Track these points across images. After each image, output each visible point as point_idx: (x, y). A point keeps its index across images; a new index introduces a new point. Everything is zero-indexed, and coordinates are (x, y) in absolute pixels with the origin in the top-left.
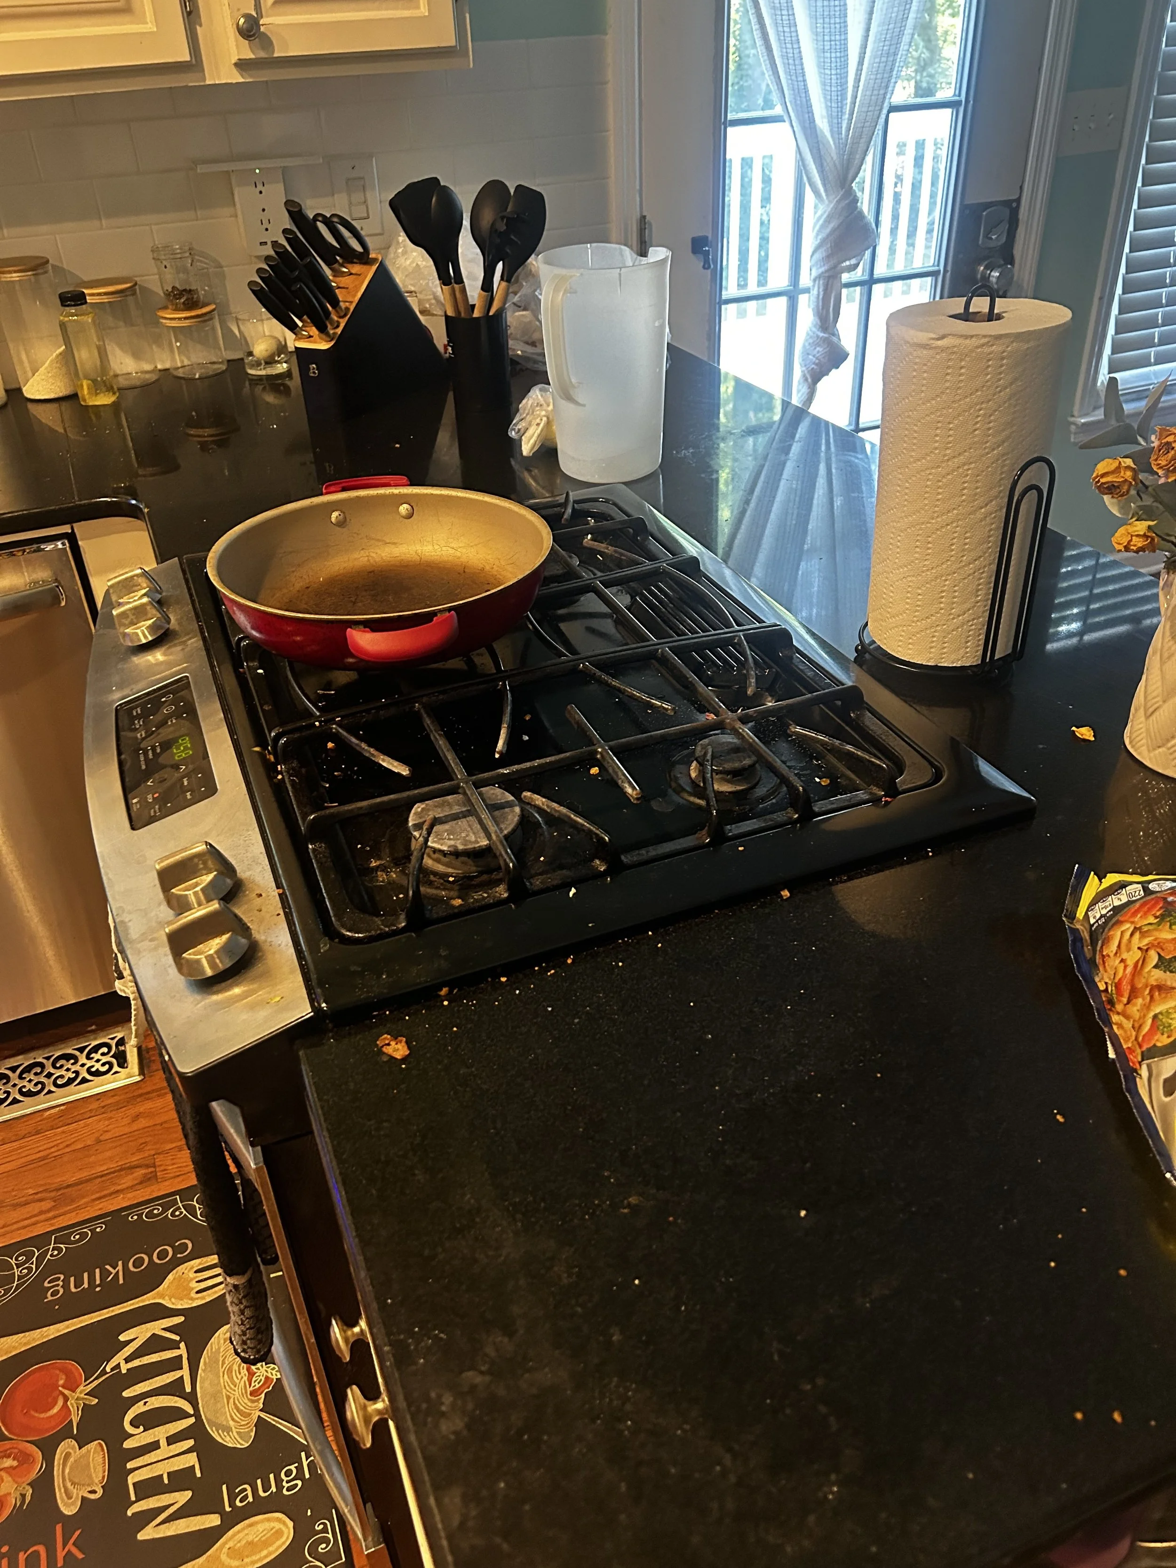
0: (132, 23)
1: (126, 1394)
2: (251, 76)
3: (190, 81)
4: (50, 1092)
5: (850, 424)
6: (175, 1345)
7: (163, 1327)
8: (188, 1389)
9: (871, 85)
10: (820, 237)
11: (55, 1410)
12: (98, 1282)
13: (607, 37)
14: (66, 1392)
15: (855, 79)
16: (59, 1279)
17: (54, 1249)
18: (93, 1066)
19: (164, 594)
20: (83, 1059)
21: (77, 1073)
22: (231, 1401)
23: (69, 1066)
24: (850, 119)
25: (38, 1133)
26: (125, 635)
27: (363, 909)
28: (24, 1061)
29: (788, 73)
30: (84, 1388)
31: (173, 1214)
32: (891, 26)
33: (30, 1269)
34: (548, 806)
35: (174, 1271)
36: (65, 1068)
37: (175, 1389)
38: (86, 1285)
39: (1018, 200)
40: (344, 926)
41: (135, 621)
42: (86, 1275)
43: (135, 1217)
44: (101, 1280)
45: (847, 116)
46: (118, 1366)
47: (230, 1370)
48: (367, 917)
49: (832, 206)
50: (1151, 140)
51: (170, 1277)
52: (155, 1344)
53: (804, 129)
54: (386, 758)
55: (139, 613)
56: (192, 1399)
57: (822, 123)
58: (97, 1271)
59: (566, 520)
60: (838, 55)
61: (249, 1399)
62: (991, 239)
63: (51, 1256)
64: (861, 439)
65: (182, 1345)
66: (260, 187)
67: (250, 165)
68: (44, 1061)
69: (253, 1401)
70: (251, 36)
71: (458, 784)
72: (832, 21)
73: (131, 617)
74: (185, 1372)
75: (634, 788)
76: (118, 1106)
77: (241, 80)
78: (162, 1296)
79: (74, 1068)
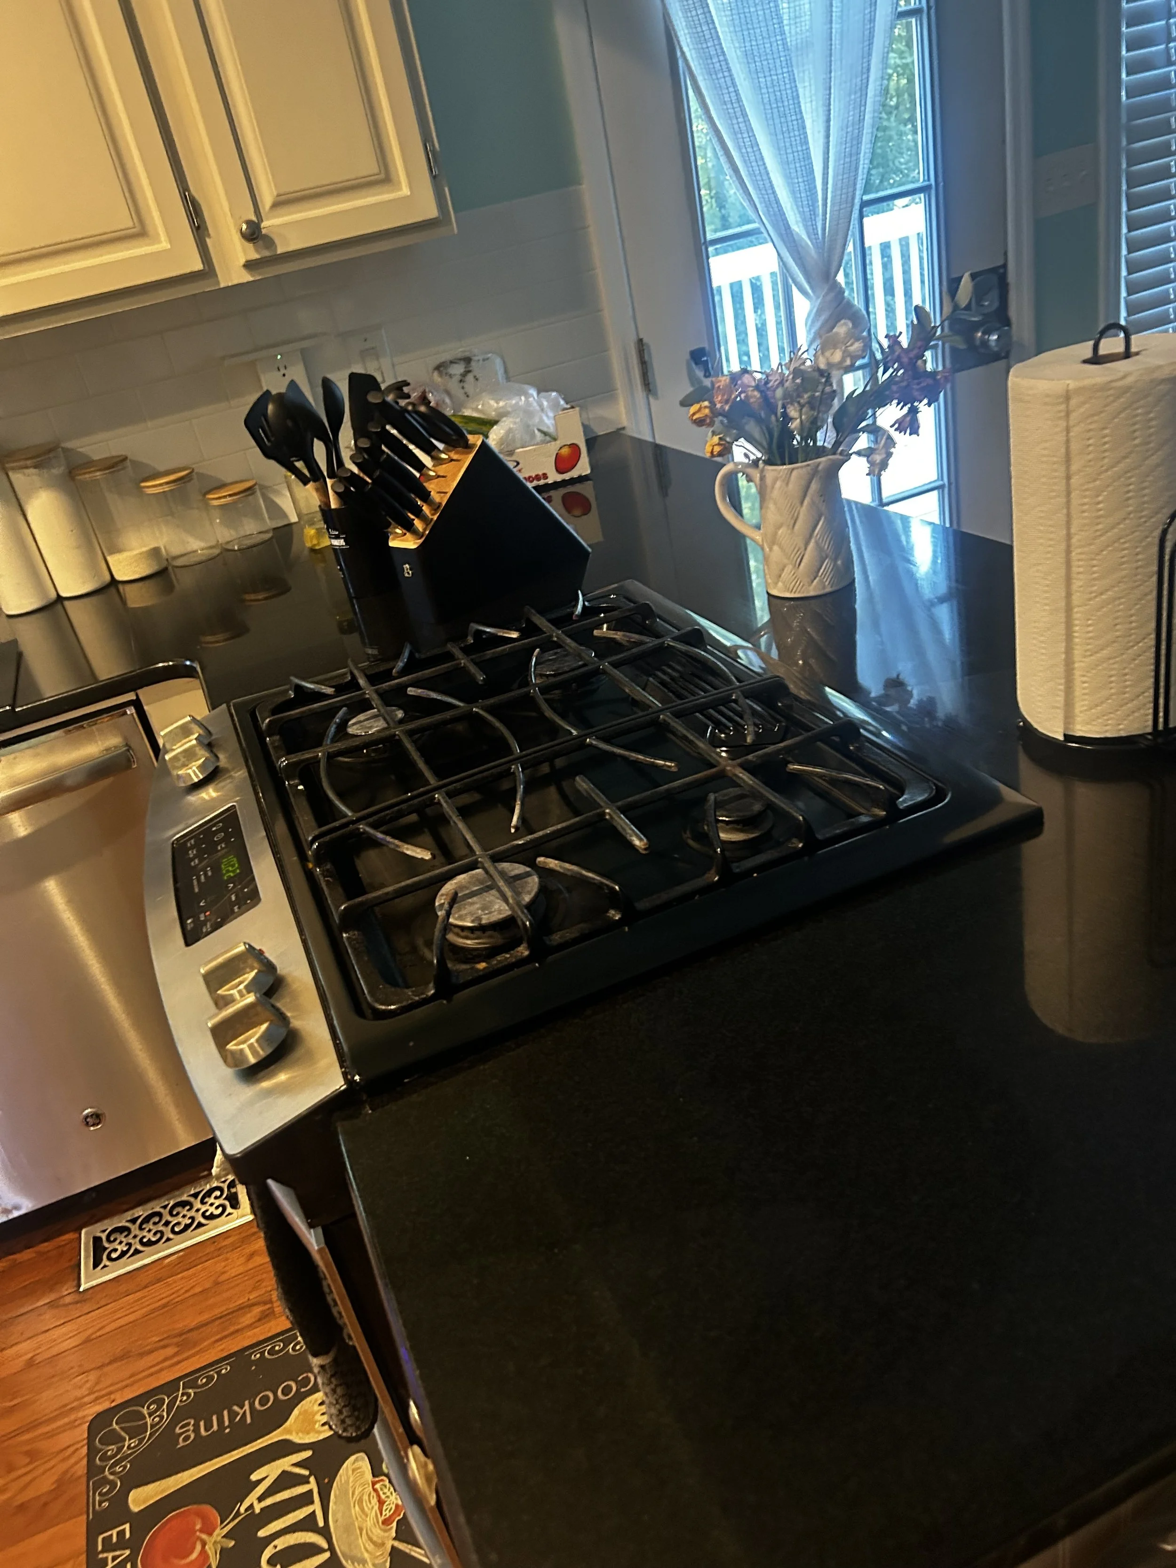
0: (149, 245)
1: (261, 1534)
2: (260, 274)
3: (206, 286)
4: (168, 1240)
5: (873, 500)
6: (305, 1480)
7: (294, 1462)
8: (321, 1524)
9: (839, 185)
10: (813, 331)
11: (194, 1556)
12: (227, 1423)
13: (584, 186)
14: (204, 1536)
15: (823, 182)
16: (188, 1424)
17: (183, 1395)
18: (207, 1211)
19: (213, 737)
20: (197, 1204)
21: (193, 1218)
22: (364, 1532)
23: (185, 1212)
24: (825, 220)
25: (159, 1280)
26: (179, 776)
27: (395, 984)
28: (140, 1212)
29: (757, 188)
30: (220, 1532)
31: (294, 1349)
32: (850, 129)
33: (161, 1417)
34: (561, 867)
35: (300, 1406)
36: (181, 1215)
37: (308, 1524)
38: (215, 1427)
39: (1005, 266)
40: (377, 1001)
41: (186, 763)
42: (214, 1418)
43: (258, 1356)
44: (230, 1421)
45: (821, 217)
46: (251, 1506)
47: (360, 1501)
48: (399, 990)
49: (819, 301)
50: (1129, 187)
51: (296, 1412)
52: (285, 1480)
53: (780, 235)
54: (409, 847)
55: (189, 755)
56: (325, 1532)
57: (797, 228)
58: (226, 1413)
59: (577, 616)
60: (802, 163)
61: (381, 1529)
62: (983, 306)
63: (181, 1401)
64: (887, 511)
65: (312, 1479)
66: (283, 371)
67: (272, 351)
68: (162, 1210)
69: (385, 1531)
70: (254, 239)
71: (477, 859)
72: (792, 134)
73: (183, 759)
74: (317, 1507)
75: (641, 840)
76: (234, 1247)
77: (251, 279)
78: (289, 1432)
79: (189, 1214)
